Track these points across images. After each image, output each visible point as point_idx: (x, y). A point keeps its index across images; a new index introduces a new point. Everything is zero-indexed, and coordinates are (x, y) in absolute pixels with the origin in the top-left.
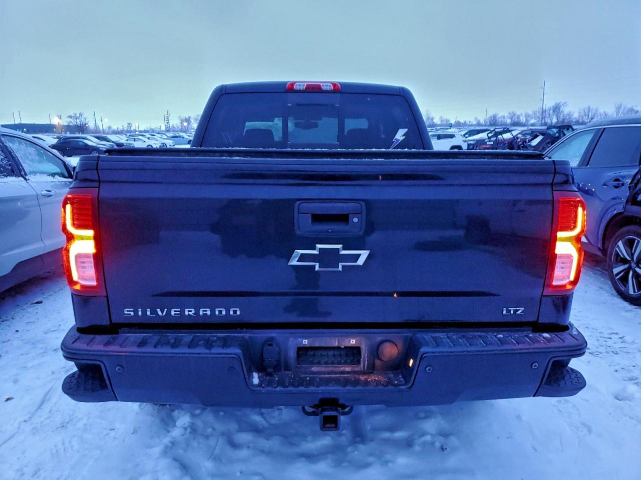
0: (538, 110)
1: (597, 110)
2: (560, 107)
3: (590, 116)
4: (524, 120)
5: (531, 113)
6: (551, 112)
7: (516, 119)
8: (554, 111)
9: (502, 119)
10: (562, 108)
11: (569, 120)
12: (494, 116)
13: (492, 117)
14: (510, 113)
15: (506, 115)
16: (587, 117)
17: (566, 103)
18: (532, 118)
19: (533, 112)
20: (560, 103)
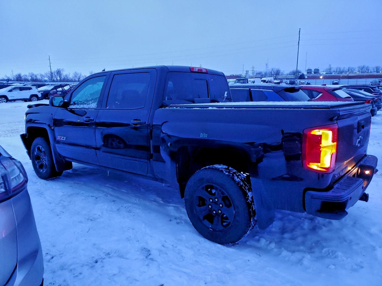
0: (48, 73)
1: (81, 74)
2: (60, 71)
3: (78, 78)
4: (40, 78)
5: (43, 74)
6: (56, 74)
7: (35, 77)
8: (57, 74)
9: (25, 77)
10: (61, 72)
11: (67, 79)
12: (19, 75)
13: (18, 75)
14: (29, 73)
15: (27, 74)
16: (76, 78)
17: (63, 69)
18: (45, 77)
19: (45, 73)
20: (60, 69)
